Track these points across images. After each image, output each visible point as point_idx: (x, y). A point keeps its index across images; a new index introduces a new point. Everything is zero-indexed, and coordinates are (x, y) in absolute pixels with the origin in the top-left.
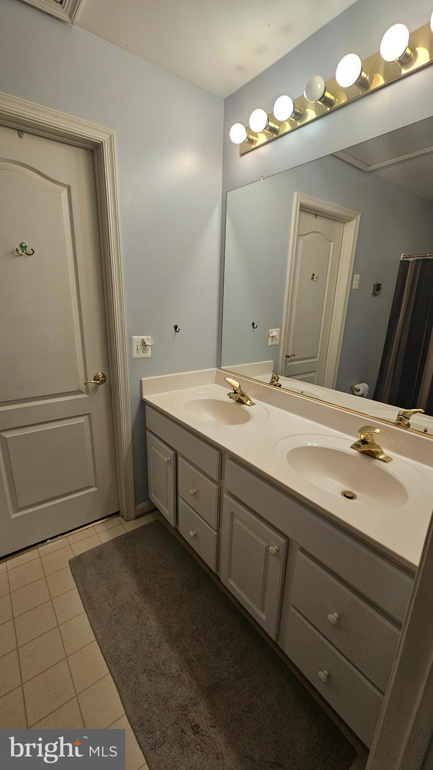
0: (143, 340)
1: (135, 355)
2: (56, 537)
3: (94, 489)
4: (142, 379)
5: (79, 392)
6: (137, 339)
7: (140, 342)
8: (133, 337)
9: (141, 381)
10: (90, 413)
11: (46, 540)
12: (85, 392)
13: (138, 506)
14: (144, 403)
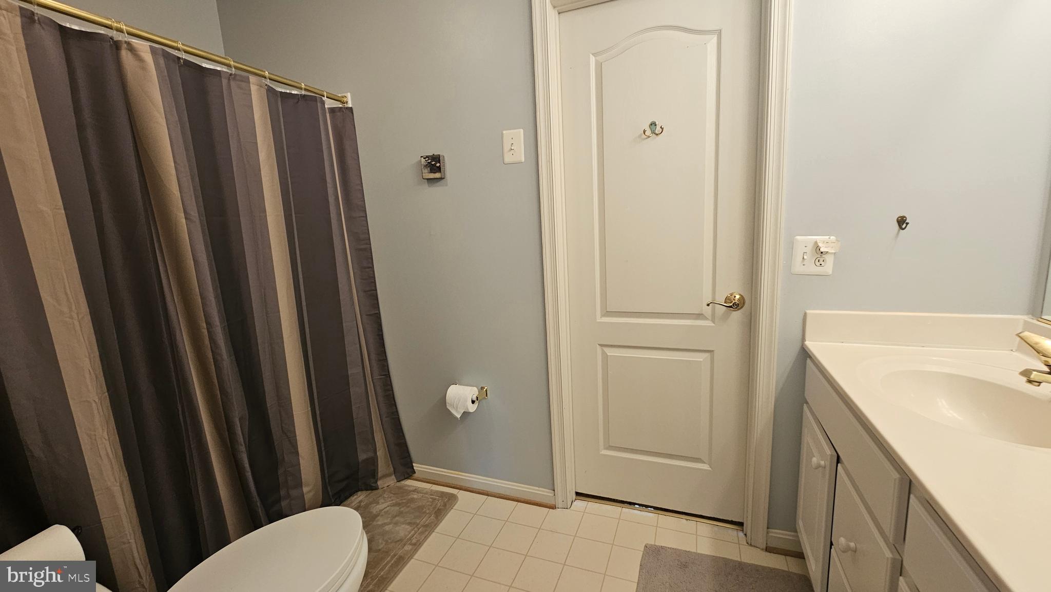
0: (816, 243)
1: (798, 268)
2: (647, 506)
3: (706, 467)
4: (808, 311)
5: (700, 316)
6: (805, 241)
7: (811, 246)
8: (798, 237)
9: (805, 314)
10: (713, 351)
11: (635, 504)
12: (710, 318)
13: (773, 530)
14: (805, 355)
